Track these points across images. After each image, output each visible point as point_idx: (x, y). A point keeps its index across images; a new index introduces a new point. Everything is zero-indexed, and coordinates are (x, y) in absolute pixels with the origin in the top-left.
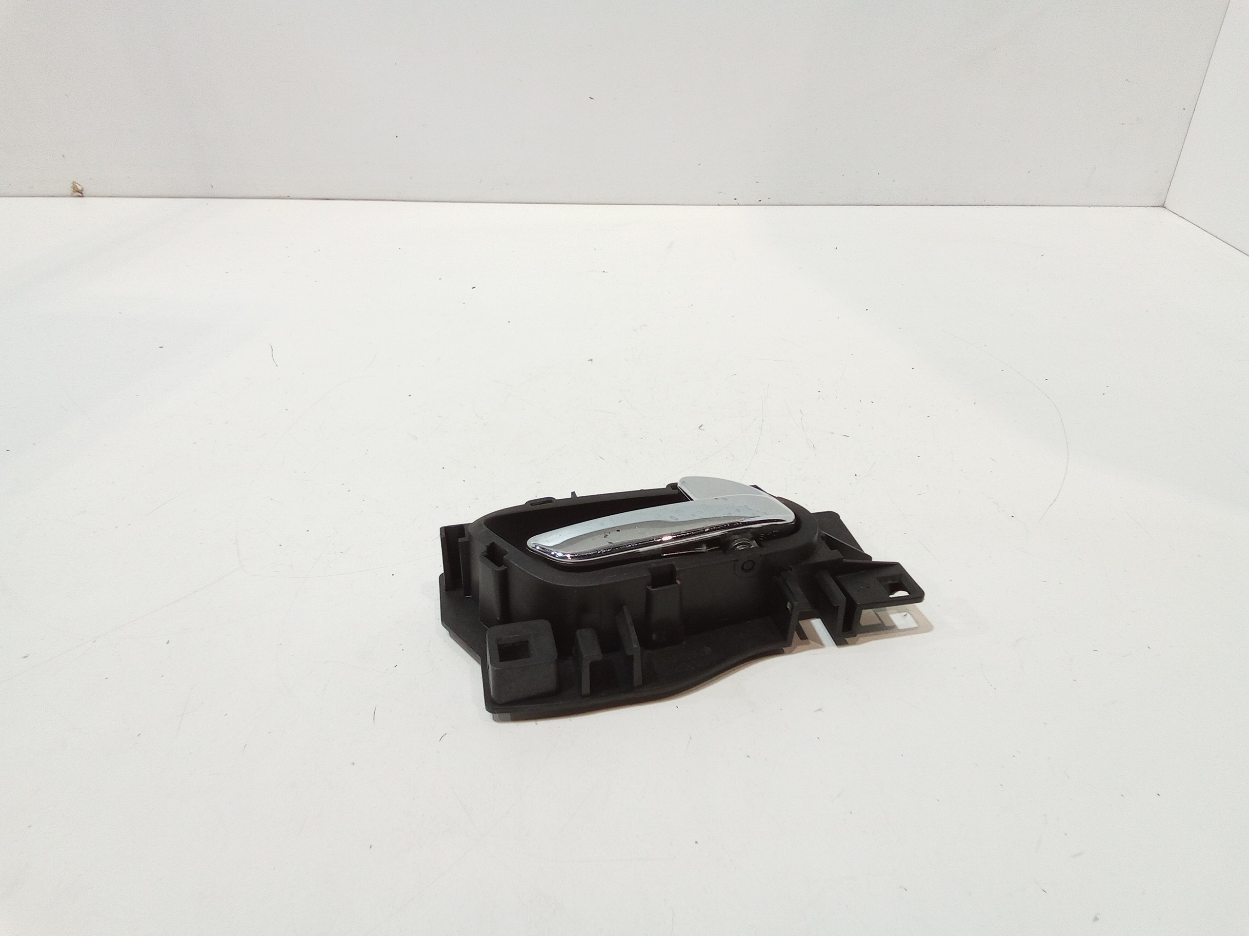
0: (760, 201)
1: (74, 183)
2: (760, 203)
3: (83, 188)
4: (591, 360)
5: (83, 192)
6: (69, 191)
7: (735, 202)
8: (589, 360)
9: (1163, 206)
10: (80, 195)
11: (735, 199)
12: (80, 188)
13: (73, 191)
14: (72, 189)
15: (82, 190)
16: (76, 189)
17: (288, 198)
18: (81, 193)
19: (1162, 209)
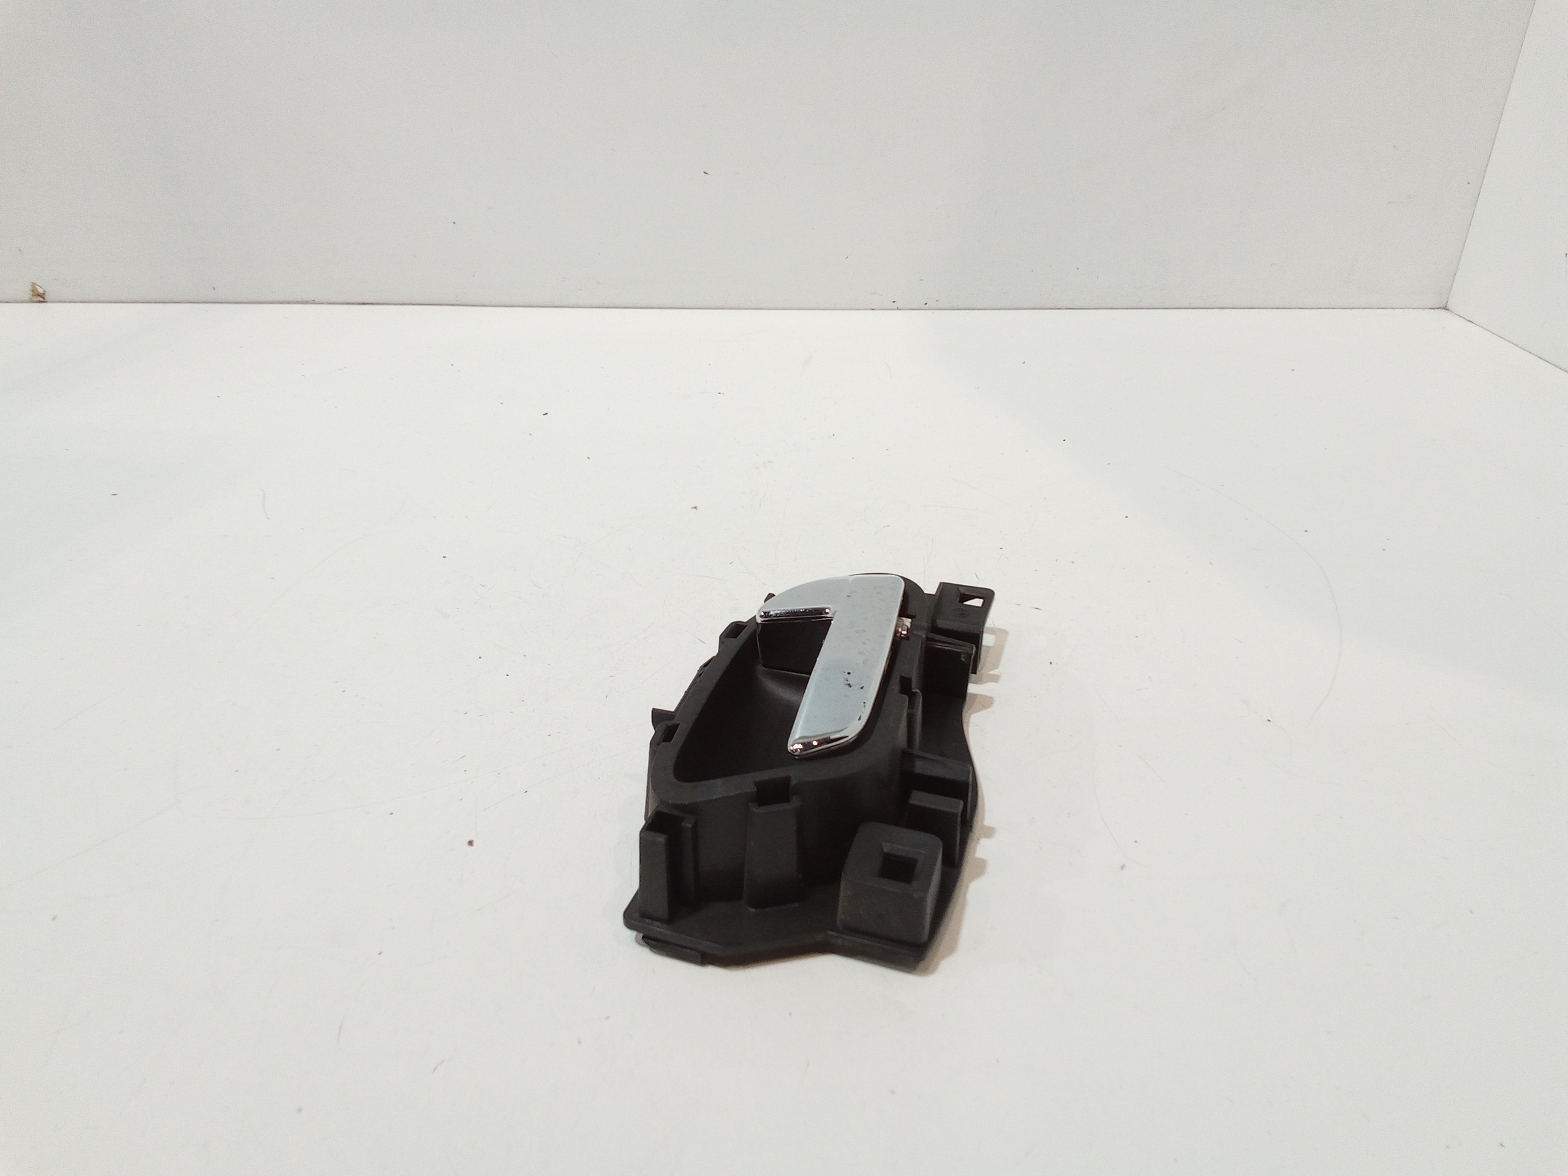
0: (926, 304)
1: (34, 285)
2: (925, 307)
3: (44, 291)
4: (695, 508)
5: (46, 298)
6: (28, 295)
7: (895, 306)
8: (692, 508)
9: (1445, 308)
10: (41, 299)
11: (894, 302)
12: (41, 291)
13: (33, 295)
14: (31, 293)
15: (44, 294)
16: (36, 293)
17: (313, 302)
18: (43, 298)
19: (1444, 311)
